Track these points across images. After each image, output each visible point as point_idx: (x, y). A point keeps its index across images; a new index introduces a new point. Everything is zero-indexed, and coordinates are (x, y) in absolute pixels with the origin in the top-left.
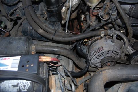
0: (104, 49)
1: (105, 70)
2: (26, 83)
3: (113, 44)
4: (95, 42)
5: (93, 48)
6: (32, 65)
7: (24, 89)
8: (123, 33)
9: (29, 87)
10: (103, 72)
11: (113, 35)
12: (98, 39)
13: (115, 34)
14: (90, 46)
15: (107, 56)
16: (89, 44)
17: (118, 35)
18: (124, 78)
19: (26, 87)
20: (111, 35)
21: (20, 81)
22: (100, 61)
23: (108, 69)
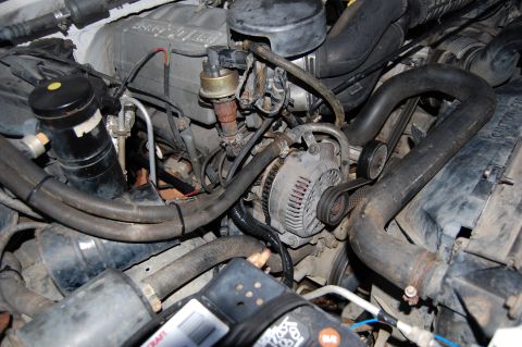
0: (310, 179)
1: (365, 206)
2: (284, 330)
3: (317, 157)
4: (272, 180)
5: (280, 195)
6: (258, 285)
7: (295, 342)
8: (320, 121)
9: (298, 327)
10: (366, 211)
11: (302, 139)
12: (276, 169)
13: (307, 133)
14: (266, 198)
15: (323, 190)
16: (260, 195)
17: (315, 133)
18: (404, 196)
19: (293, 336)
20: (300, 141)
21: (267, 338)
22: (314, 214)
23: (369, 201)
